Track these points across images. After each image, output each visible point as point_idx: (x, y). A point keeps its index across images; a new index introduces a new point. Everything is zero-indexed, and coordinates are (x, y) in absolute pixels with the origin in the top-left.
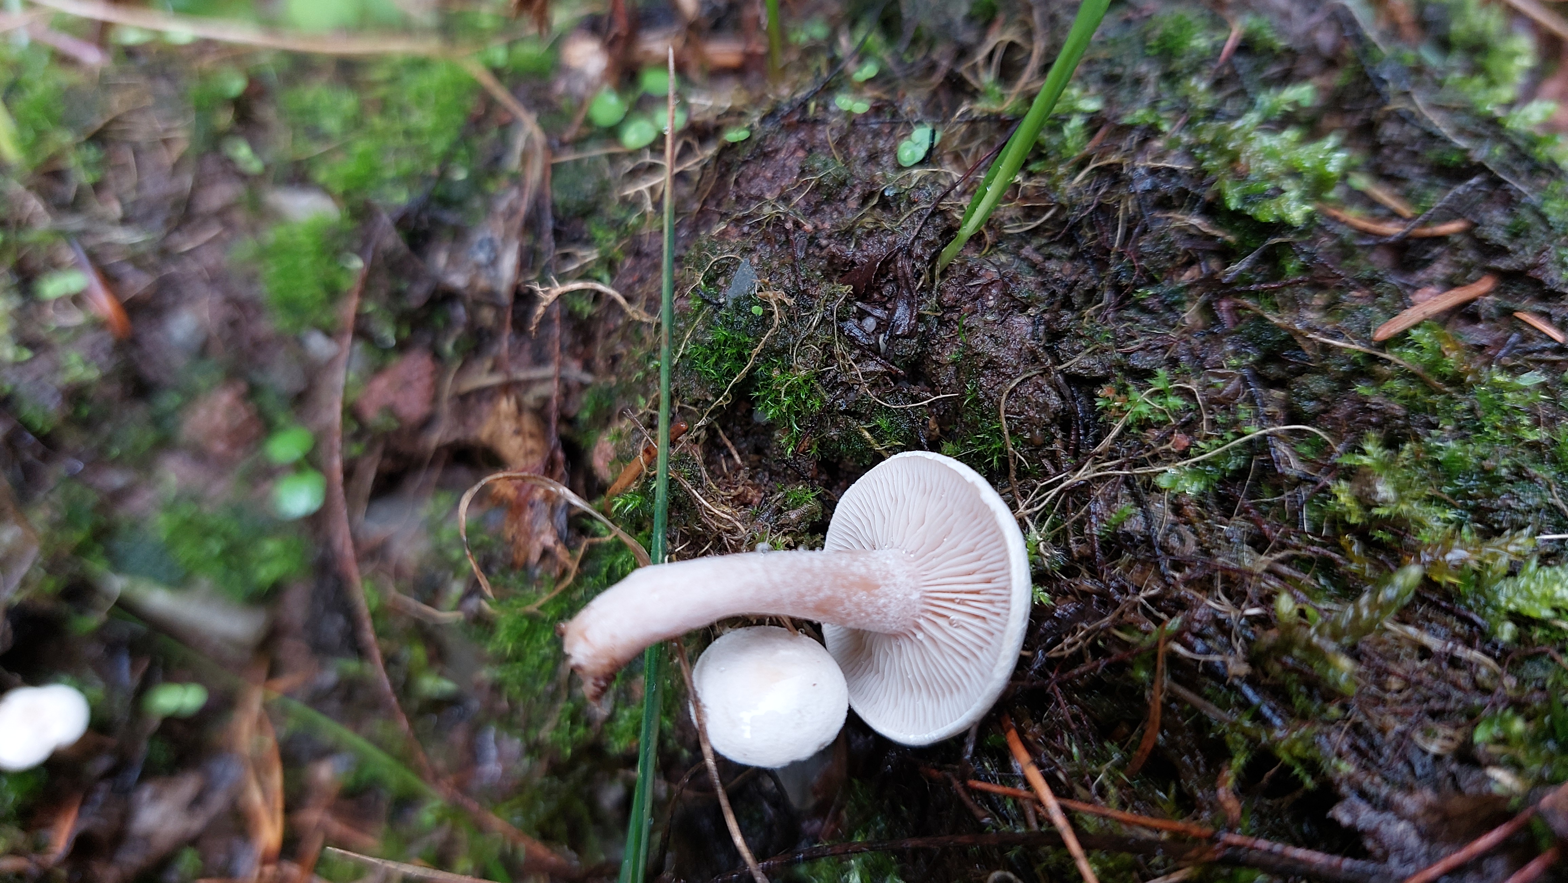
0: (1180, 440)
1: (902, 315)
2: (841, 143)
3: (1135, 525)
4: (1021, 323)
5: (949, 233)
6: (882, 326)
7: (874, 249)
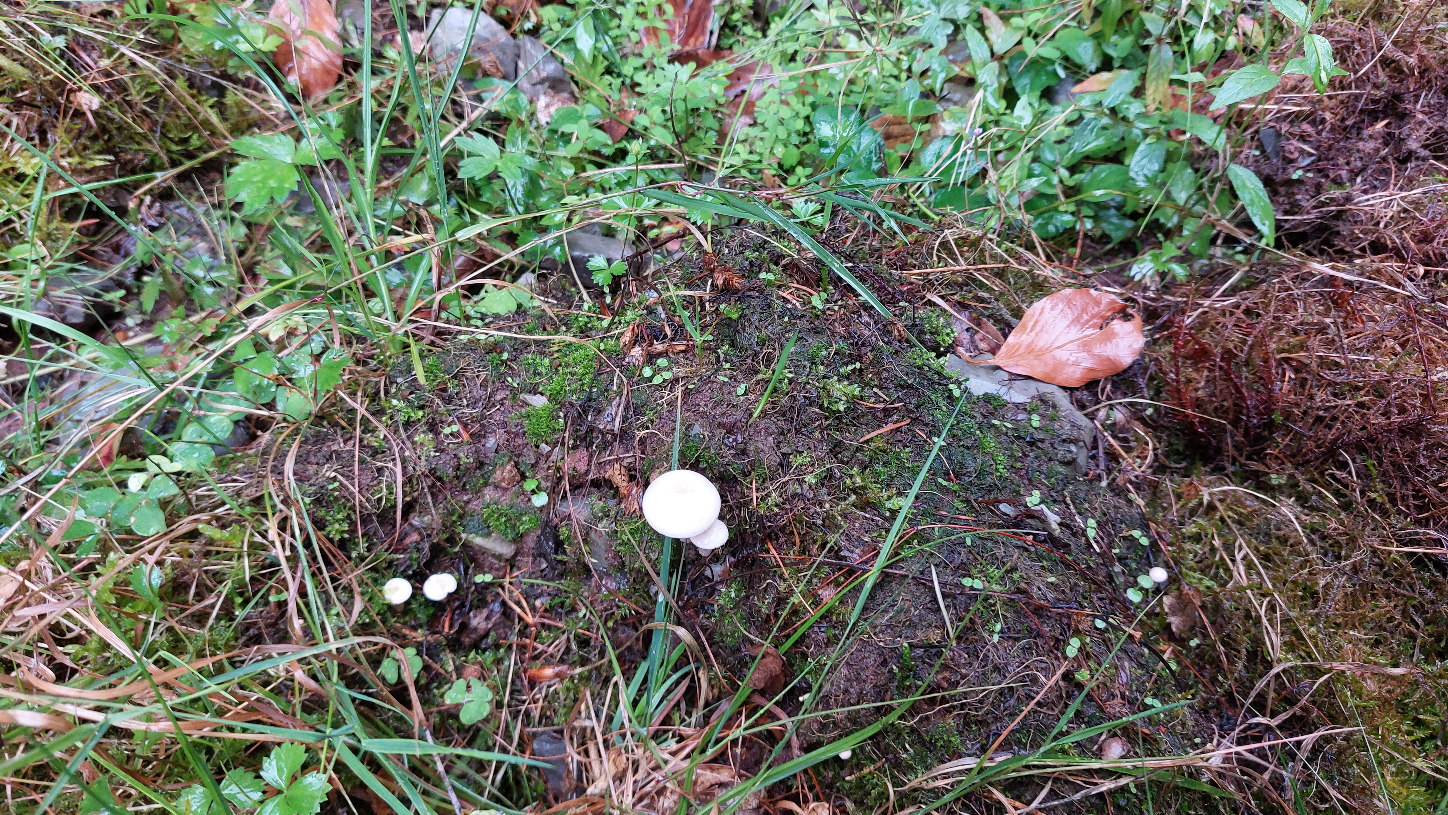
0: (810, 469)
1: (739, 438)
2: (721, 388)
3: (799, 491)
4: (770, 439)
5: (751, 415)
6: (735, 440)
7: (732, 420)
